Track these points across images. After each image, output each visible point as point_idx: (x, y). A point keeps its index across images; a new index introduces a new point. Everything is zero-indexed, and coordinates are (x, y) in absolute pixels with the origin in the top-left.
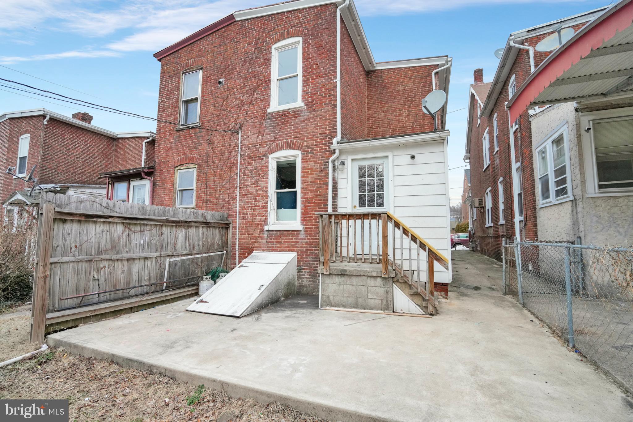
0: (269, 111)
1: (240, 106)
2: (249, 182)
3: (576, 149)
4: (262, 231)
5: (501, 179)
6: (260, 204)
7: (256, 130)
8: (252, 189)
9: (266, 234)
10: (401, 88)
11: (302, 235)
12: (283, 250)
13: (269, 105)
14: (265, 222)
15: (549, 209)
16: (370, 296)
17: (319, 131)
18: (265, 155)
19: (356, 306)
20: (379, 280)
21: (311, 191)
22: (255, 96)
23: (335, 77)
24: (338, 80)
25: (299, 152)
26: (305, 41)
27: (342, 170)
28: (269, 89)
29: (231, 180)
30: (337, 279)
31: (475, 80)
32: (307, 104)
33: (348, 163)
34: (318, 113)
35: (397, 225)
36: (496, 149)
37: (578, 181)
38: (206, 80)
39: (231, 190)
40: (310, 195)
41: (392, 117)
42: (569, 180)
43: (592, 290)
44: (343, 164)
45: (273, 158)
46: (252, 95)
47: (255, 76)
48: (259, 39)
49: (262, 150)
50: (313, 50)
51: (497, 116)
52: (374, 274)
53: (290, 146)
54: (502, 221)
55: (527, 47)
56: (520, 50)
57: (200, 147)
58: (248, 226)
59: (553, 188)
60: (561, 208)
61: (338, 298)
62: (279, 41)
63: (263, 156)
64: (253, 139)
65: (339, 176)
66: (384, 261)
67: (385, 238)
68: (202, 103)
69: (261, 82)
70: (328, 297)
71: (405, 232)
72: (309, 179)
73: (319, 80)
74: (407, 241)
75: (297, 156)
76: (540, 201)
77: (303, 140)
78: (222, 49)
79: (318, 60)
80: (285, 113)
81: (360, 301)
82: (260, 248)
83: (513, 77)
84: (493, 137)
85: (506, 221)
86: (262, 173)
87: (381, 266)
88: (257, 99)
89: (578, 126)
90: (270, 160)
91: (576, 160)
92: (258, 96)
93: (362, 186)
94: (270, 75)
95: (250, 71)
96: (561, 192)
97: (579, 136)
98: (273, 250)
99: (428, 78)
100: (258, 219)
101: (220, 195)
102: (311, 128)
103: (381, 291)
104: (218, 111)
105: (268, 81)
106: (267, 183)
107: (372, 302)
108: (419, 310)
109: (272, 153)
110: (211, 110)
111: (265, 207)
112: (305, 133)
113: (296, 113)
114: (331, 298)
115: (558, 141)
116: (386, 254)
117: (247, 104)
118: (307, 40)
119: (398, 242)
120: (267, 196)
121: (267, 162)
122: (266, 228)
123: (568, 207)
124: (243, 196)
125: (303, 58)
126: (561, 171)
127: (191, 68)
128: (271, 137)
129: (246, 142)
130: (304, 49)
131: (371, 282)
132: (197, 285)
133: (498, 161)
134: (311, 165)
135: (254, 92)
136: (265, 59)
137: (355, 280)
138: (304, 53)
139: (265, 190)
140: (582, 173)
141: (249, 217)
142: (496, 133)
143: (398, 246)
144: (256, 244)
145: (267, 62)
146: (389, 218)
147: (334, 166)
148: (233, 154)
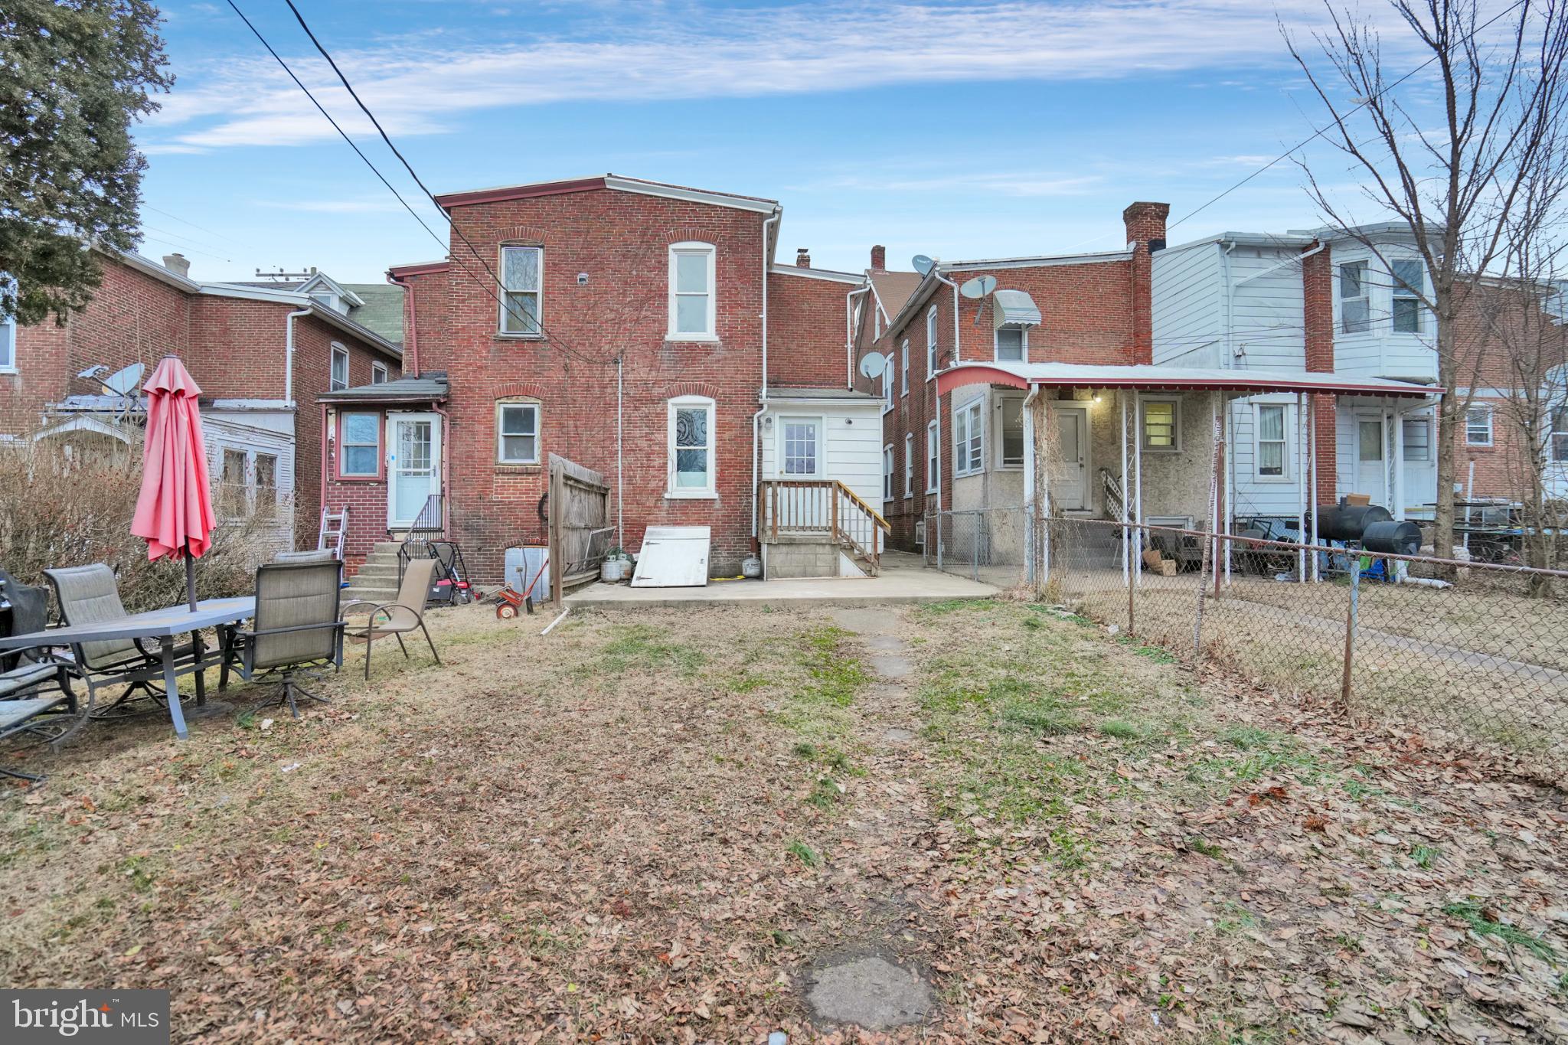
0: (668, 338)
1: (619, 321)
2: (637, 433)
3: (989, 423)
4: (660, 499)
5: (910, 435)
6: (656, 463)
7: (647, 362)
8: (643, 443)
9: (666, 505)
10: (805, 306)
11: (718, 505)
12: (691, 524)
13: (667, 330)
14: (664, 488)
15: (965, 480)
16: (818, 564)
17: (739, 377)
18: (662, 399)
19: (805, 574)
20: (827, 547)
21: (730, 452)
22: (644, 313)
23: (761, 312)
24: (764, 316)
25: (712, 401)
26: (719, 253)
27: (768, 429)
28: (666, 307)
29: (608, 429)
30: (784, 549)
31: (873, 263)
32: (723, 339)
33: (776, 421)
34: (738, 354)
35: (846, 493)
36: (905, 392)
37: (989, 456)
38: (551, 268)
39: (607, 443)
40: (727, 456)
41: (793, 346)
42: (982, 453)
43: (994, 558)
44: (769, 421)
45: (673, 404)
46: (638, 309)
47: (643, 283)
48: (647, 229)
49: (656, 391)
50: (731, 268)
51: (909, 345)
52: (824, 542)
53: (700, 391)
54: (908, 494)
55: (953, 284)
56: (942, 284)
57: (545, 373)
58: (635, 494)
59: (969, 459)
60: (975, 479)
61: (784, 569)
62: (680, 240)
63: (660, 399)
64: (643, 373)
65: (764, 434)
66: (834, 529)
67: (835, 505)
68: (545, 304)
69: (653, 294)
70: (775, 568)
71: (854, 500)
72: (726, 436)
73: (740, 311)
74: (855, 508)
75: (710, 404)
76: (956, 472)
77: (718, 384)
78: (583, 226)
79: (738, 284)
80: (692, 346)
81: (809, 569)
82: (656, 522)
83: (934, 308)
84: (901, 371)
85: (915, 495)
86: (658, 422)
87: (830, 533)
88: (645, 317)
89: (992, 402)
90: (669, 406)
91: (989, 434)
92: (649, 313)
93: (789, 446)
94: (666, 286)
95: (634, 273)
96: (976, 464)
97: (992, 412)
98: (676, 523)
99: (842, 300)
100: (653, 484)
101: (587, 448)
102: (730, 370)
103: (830, 558)
104: (578, 322)
105: (664, 296)
106: (666, 437)
107: (820, 570)
108: (862, 574)
109: (672, 397)
110: (565, 318)
111: (663, 467)
112: (721, 377)
113: (708, 348)
114: (778, 569)
115: (976, 410)
116: (835, 521)
117: (631, 322)
118: (722, 251)
119: (846, 512)
120: (665, 454)
121: (665, 408)
122: (667, 496)
123: (980, 479)
124: (627, 452)
125: (718, 276)
126: (976, 443)
127: (521, 241)
128: (672, 375)
129: (631, 377)
130: (718, 263)
131: (819, 550)
132: (599, 567)
133: (906, 409)
134: (728, 418)
135: (642, 307)
136: (659, 262)
137: (803, 549)
138: (718, 269)
139: (664, 445)
140: (993, 449)
141: (638, 481)
142: (905, 366)
143: (846, 517)
144: (651, 517)
145: (663, 267)
146: (840, 486)
147: (759, 424)
148: (609, 390)
